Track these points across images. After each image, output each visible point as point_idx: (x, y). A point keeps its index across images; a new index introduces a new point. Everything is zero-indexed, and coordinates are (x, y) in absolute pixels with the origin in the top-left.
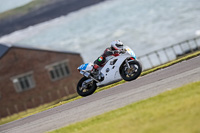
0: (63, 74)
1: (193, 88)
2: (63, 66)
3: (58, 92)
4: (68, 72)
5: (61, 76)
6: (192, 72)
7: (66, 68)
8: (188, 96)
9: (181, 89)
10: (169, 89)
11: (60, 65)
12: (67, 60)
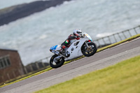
0: (6, 64)
1: (96, 74)
2: (6, 60)
3: (3, 77)
4: (9, 63)
5: (4, 67)
6: (96, 63)
7: (8, 60)
8: (94, 80)
9: (89, 75)
10: (80, 75)
11: (4, 59)
12: (8, 55)
